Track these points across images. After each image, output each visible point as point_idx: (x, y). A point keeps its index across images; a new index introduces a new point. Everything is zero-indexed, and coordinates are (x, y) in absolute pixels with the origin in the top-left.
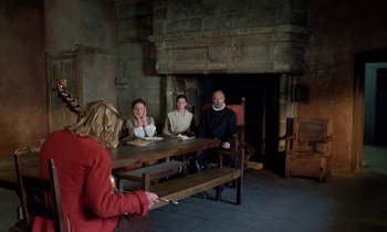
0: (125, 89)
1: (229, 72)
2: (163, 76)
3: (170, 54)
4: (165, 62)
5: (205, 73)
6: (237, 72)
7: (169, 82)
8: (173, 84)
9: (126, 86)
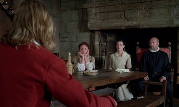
0: (66, 41)
1: (141, 27)
2: (93, 31)
3: (98, 16)
4: (95, 22)
5: (123, 28)
6: (146, 27)
7: (97, 36)
8: (99, 38)
9: (66, 39)
